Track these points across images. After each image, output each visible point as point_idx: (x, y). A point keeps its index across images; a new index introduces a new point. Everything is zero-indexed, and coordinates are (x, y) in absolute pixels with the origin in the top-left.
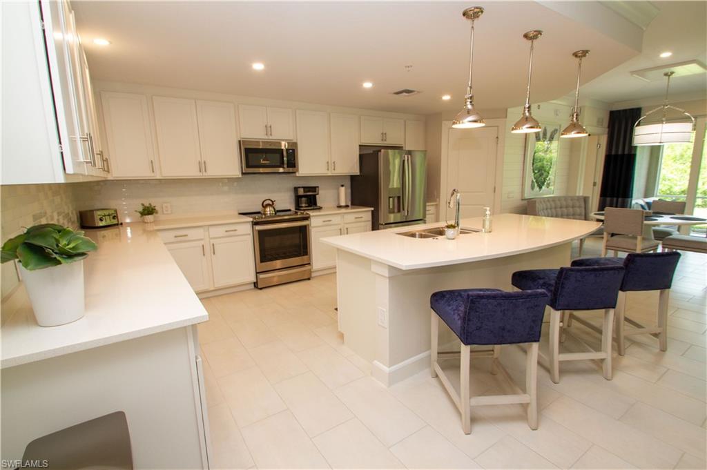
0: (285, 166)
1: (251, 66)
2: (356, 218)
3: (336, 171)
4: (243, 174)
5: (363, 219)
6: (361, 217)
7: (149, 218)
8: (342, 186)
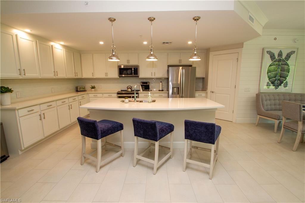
0: (133, 74)
1: (99, 43)
2: (159, 95)
3: (155, 76)
4: (119, 77)
5: (163, 96)
6: (162, 95)
7: (93, 90)
8: (161, 82)
